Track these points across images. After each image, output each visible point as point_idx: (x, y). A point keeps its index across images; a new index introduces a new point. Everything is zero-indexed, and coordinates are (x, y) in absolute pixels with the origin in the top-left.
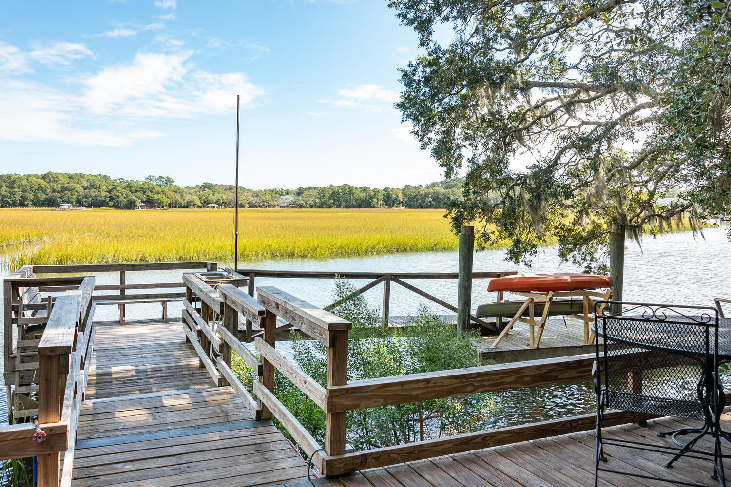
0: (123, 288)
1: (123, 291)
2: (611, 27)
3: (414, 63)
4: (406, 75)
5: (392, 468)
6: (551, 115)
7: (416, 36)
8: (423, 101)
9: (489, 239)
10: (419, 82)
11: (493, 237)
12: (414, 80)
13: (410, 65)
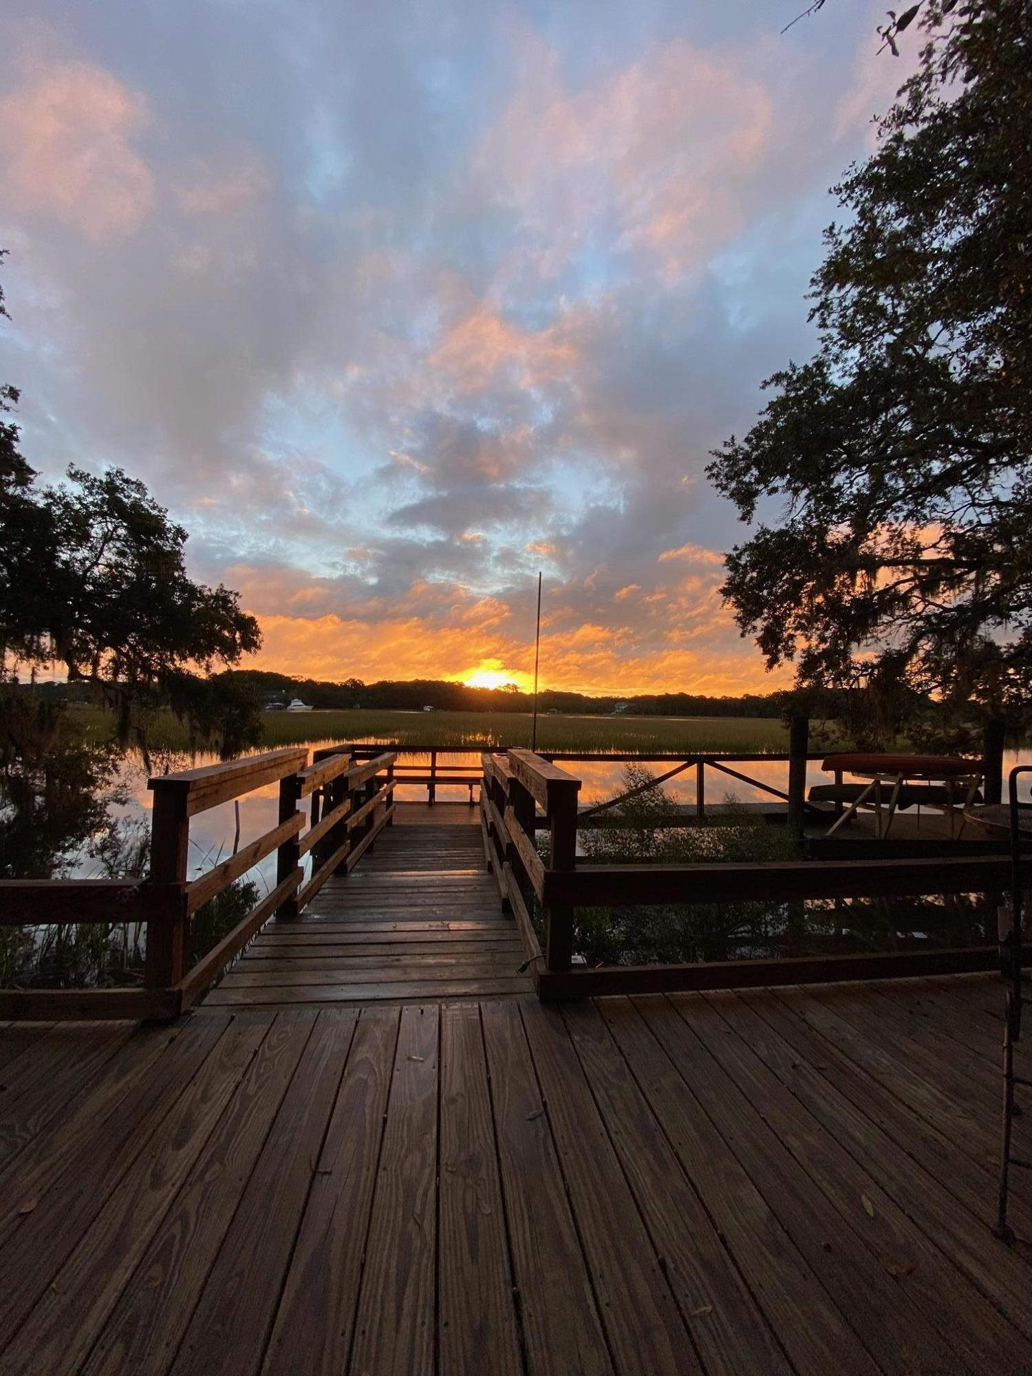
0: (433, 768)
1: (433, 773)
2: (977, 501)
3: (740, 547)
4: (730, 558)
5: (641, 998)
6: (905, 598)
7: (736, 511)
8: (751, 588)
9: (828, 738)
10: (745, 566)
11: (832, 736)
12: (740, 565)
13: (736, 549)
